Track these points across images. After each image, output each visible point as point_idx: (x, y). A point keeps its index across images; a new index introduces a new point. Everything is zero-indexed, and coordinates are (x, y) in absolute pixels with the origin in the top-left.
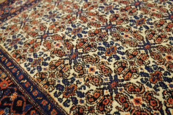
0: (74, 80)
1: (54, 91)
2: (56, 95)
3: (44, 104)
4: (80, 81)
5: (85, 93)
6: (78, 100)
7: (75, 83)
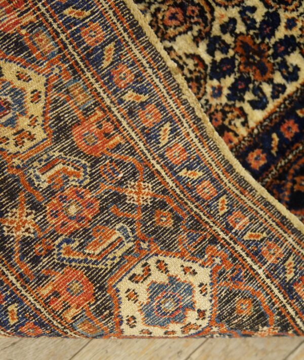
0: (217, 39)
1: (247, 108)
2: (258, 105)
3: (295, 129)
4: (226, 19)
5: (265, 10)
6: (286, 36)
7: (228, 38)
